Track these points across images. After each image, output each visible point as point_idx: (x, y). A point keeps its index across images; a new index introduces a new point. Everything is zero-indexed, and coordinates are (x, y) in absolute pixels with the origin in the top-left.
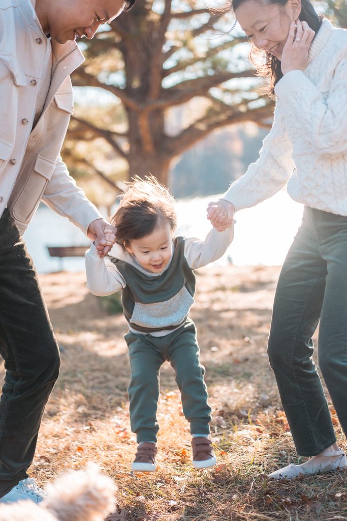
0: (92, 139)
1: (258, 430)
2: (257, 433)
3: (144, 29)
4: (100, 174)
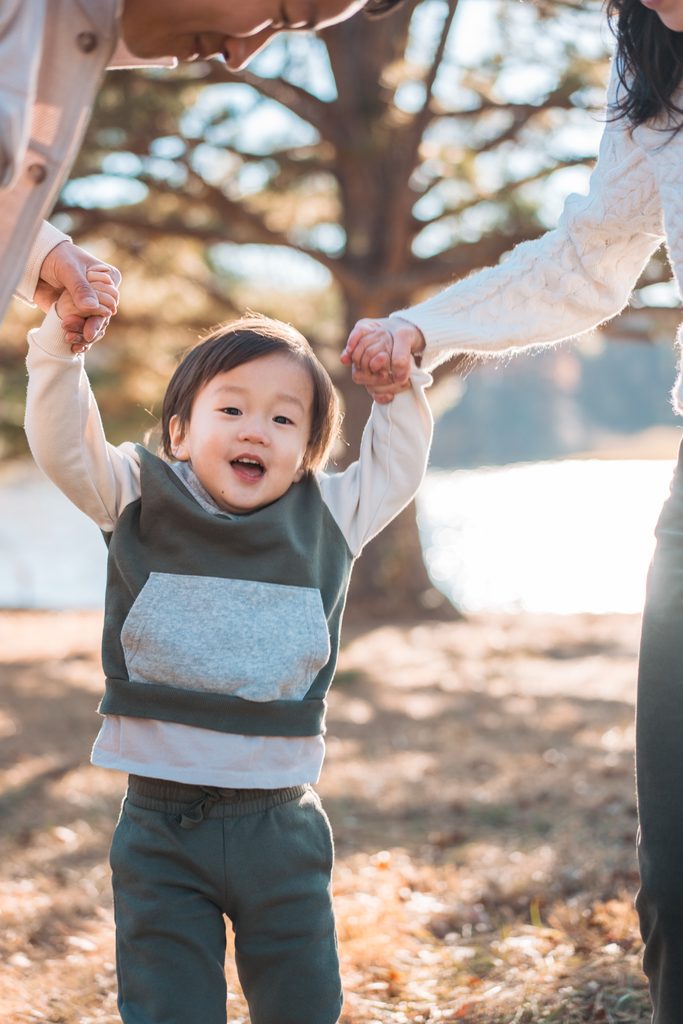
1: (550, 939)
2: (547, 945)
3: (380, 138)
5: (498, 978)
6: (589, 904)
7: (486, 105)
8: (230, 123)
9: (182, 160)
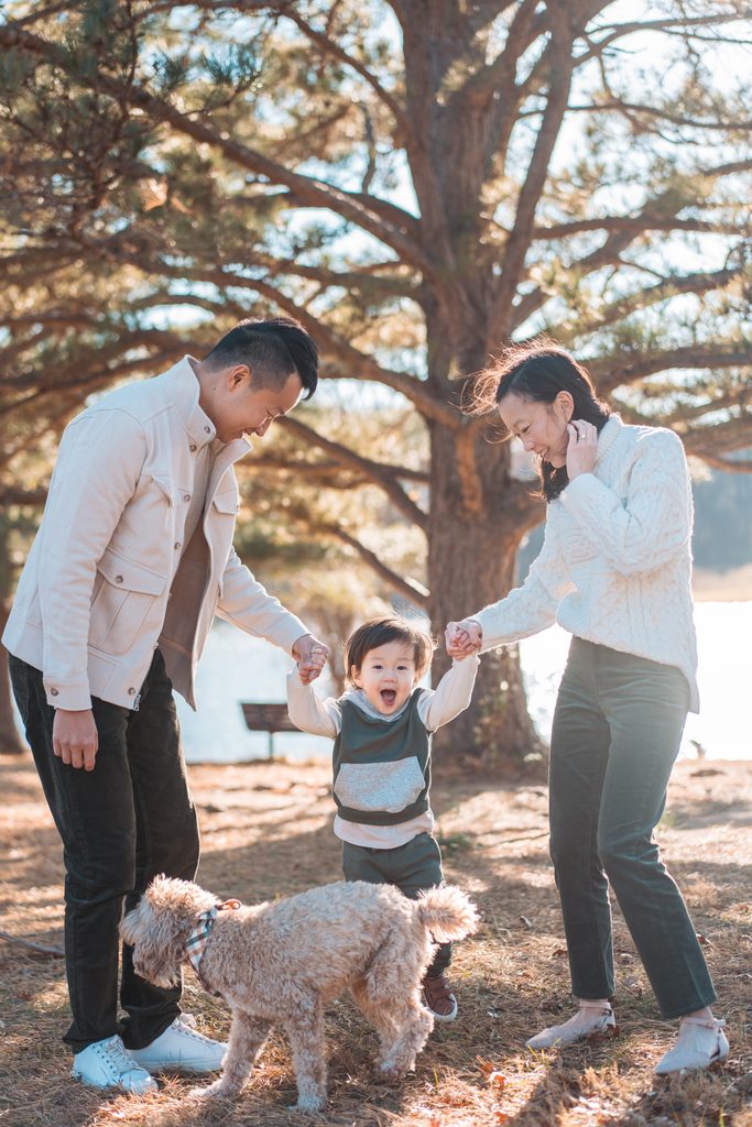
0: (352, 485)
4: (369, 558)
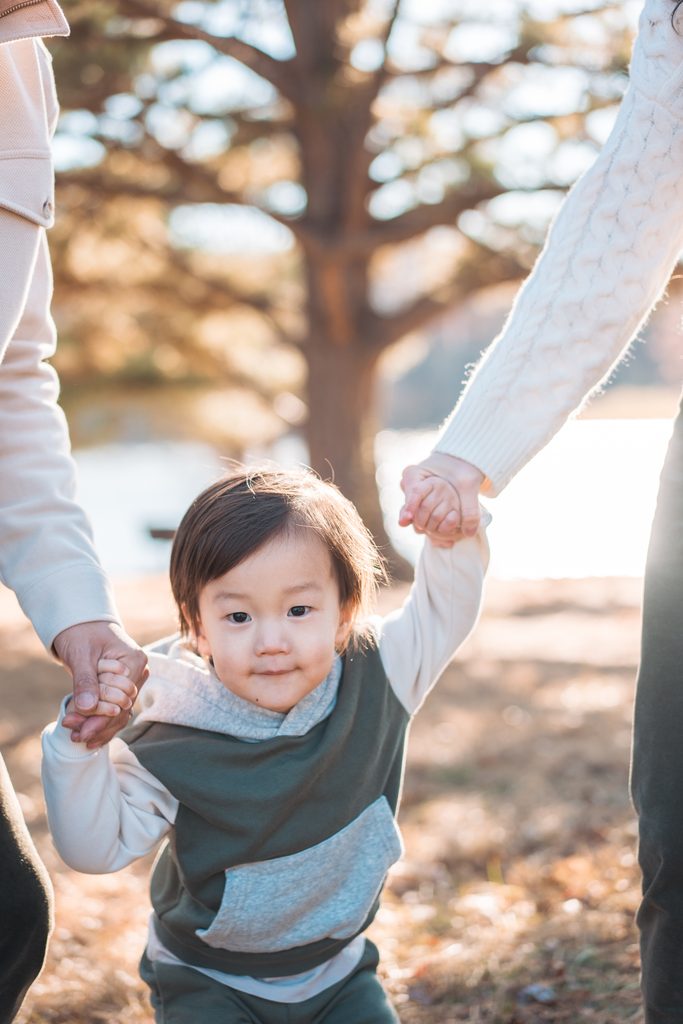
2: (506, 902)
5: (457, 936)
6: (548, 861)
7: (442, 63)
8: (183, 79)
9: (139, 118)
